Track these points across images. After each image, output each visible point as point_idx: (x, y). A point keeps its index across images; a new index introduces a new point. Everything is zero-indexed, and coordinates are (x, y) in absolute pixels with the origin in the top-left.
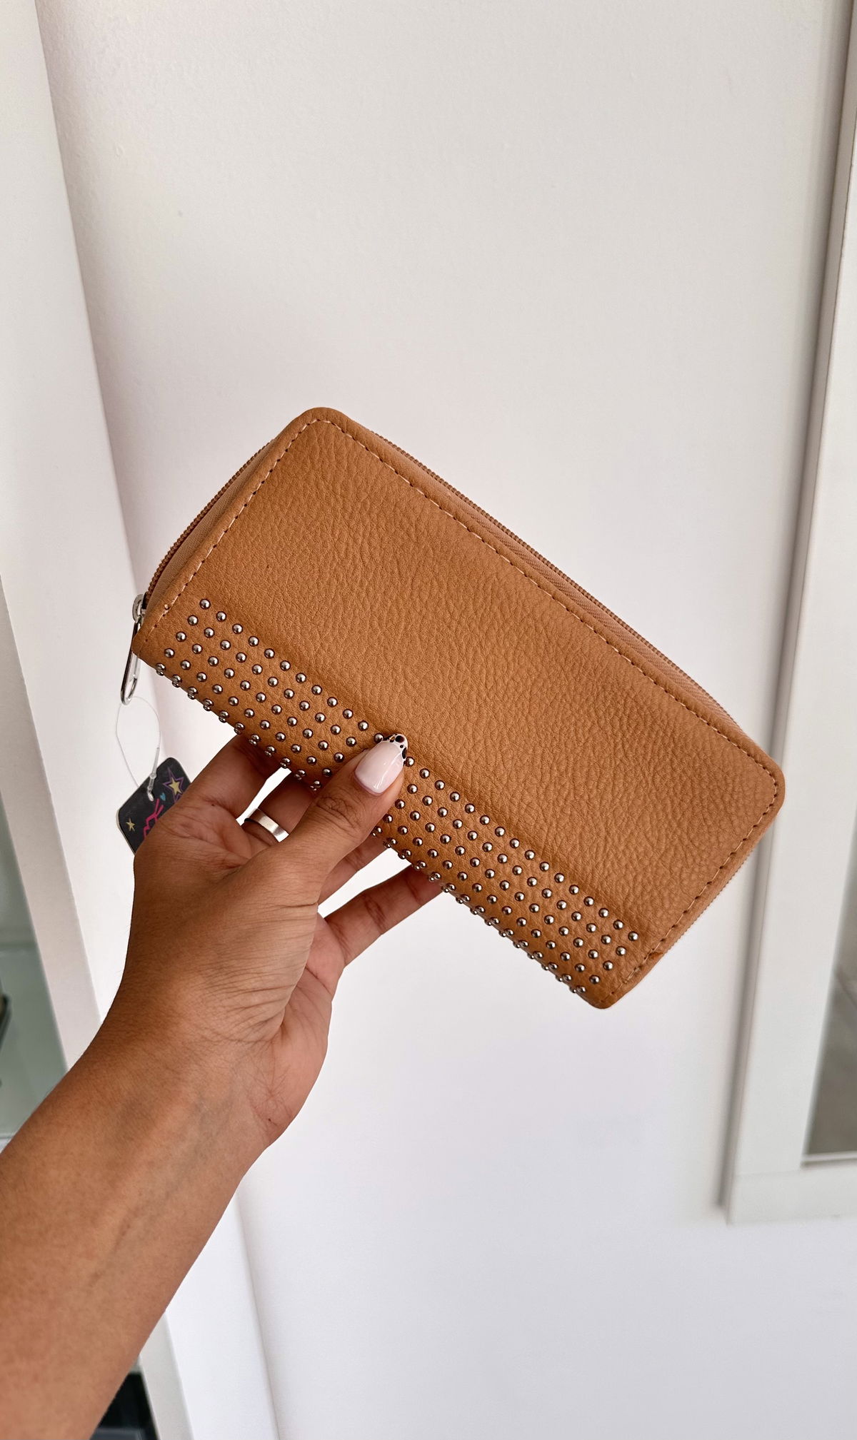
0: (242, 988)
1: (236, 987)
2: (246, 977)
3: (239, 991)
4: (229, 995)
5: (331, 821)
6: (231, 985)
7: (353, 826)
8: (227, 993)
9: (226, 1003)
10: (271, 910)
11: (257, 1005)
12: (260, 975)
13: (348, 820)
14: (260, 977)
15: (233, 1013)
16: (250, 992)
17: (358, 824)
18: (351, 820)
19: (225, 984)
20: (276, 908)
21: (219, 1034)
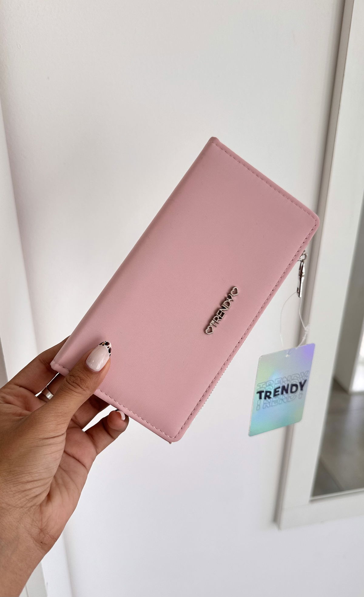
0: (21, 481)
1: (18, 481)
2: (23, 475)
3: (19, 483)
4: (15, 485)
6: (15, 480)
7: (84, 390)
8: (14, 484)
9: (13, 489)
10: (37, 441)
11: (30, 489)
12: (31, 474)
13: (81, 388)
17: (87, 388)
19: (12, 480)
20: (39, 440)
21: (10, 505)
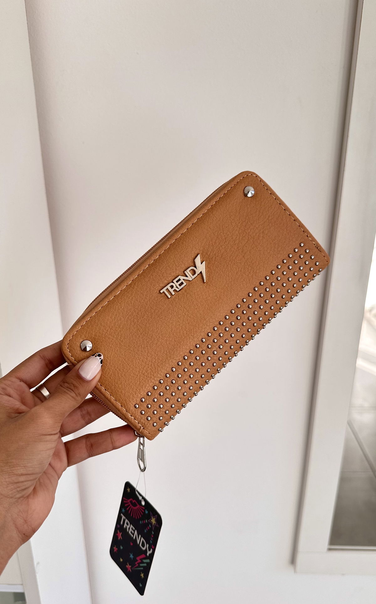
0: (16, 473)
1: (13, 473)
5: (67, 393)
6: (11, 472)
7: (77, 396)
8: (8, 475)
9: (7, 480)
13: (75, 393)
14: (25, 468)
15: (10, 485)
16: (20, 475)
17: (79, 394)
18: (76, 393)
19: (8, 471)
20: (38, 435)
21: (2, 495)
